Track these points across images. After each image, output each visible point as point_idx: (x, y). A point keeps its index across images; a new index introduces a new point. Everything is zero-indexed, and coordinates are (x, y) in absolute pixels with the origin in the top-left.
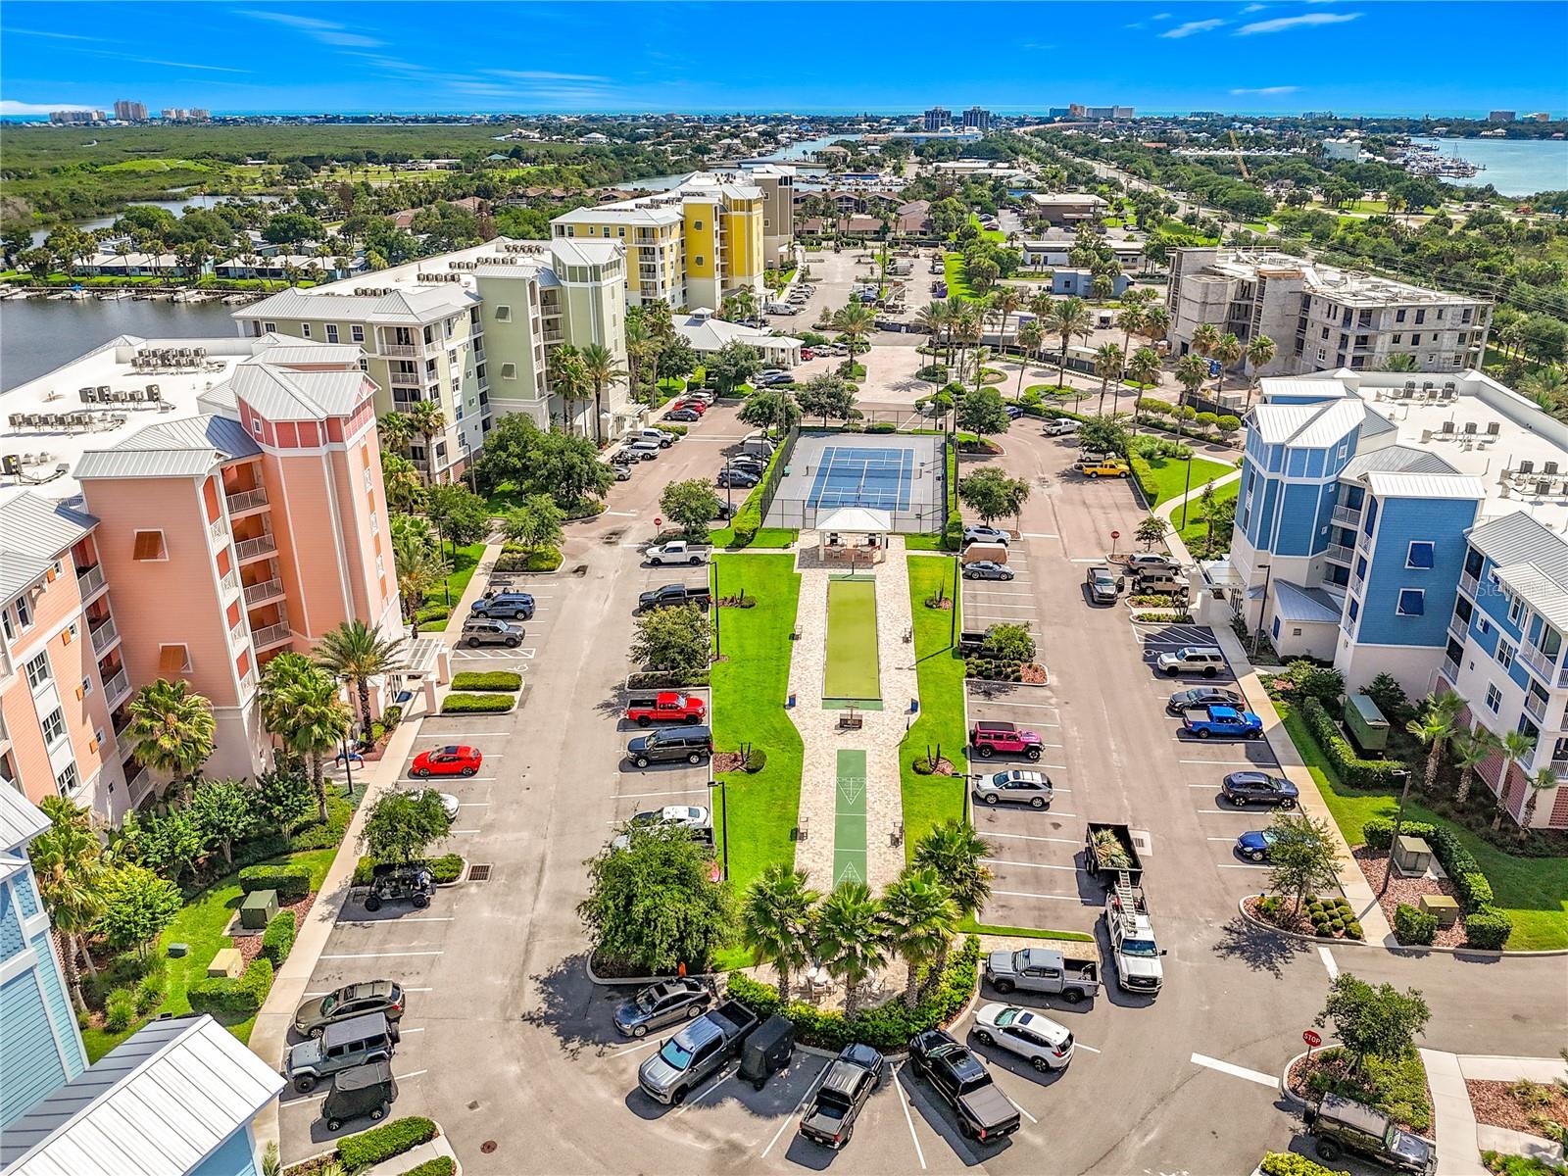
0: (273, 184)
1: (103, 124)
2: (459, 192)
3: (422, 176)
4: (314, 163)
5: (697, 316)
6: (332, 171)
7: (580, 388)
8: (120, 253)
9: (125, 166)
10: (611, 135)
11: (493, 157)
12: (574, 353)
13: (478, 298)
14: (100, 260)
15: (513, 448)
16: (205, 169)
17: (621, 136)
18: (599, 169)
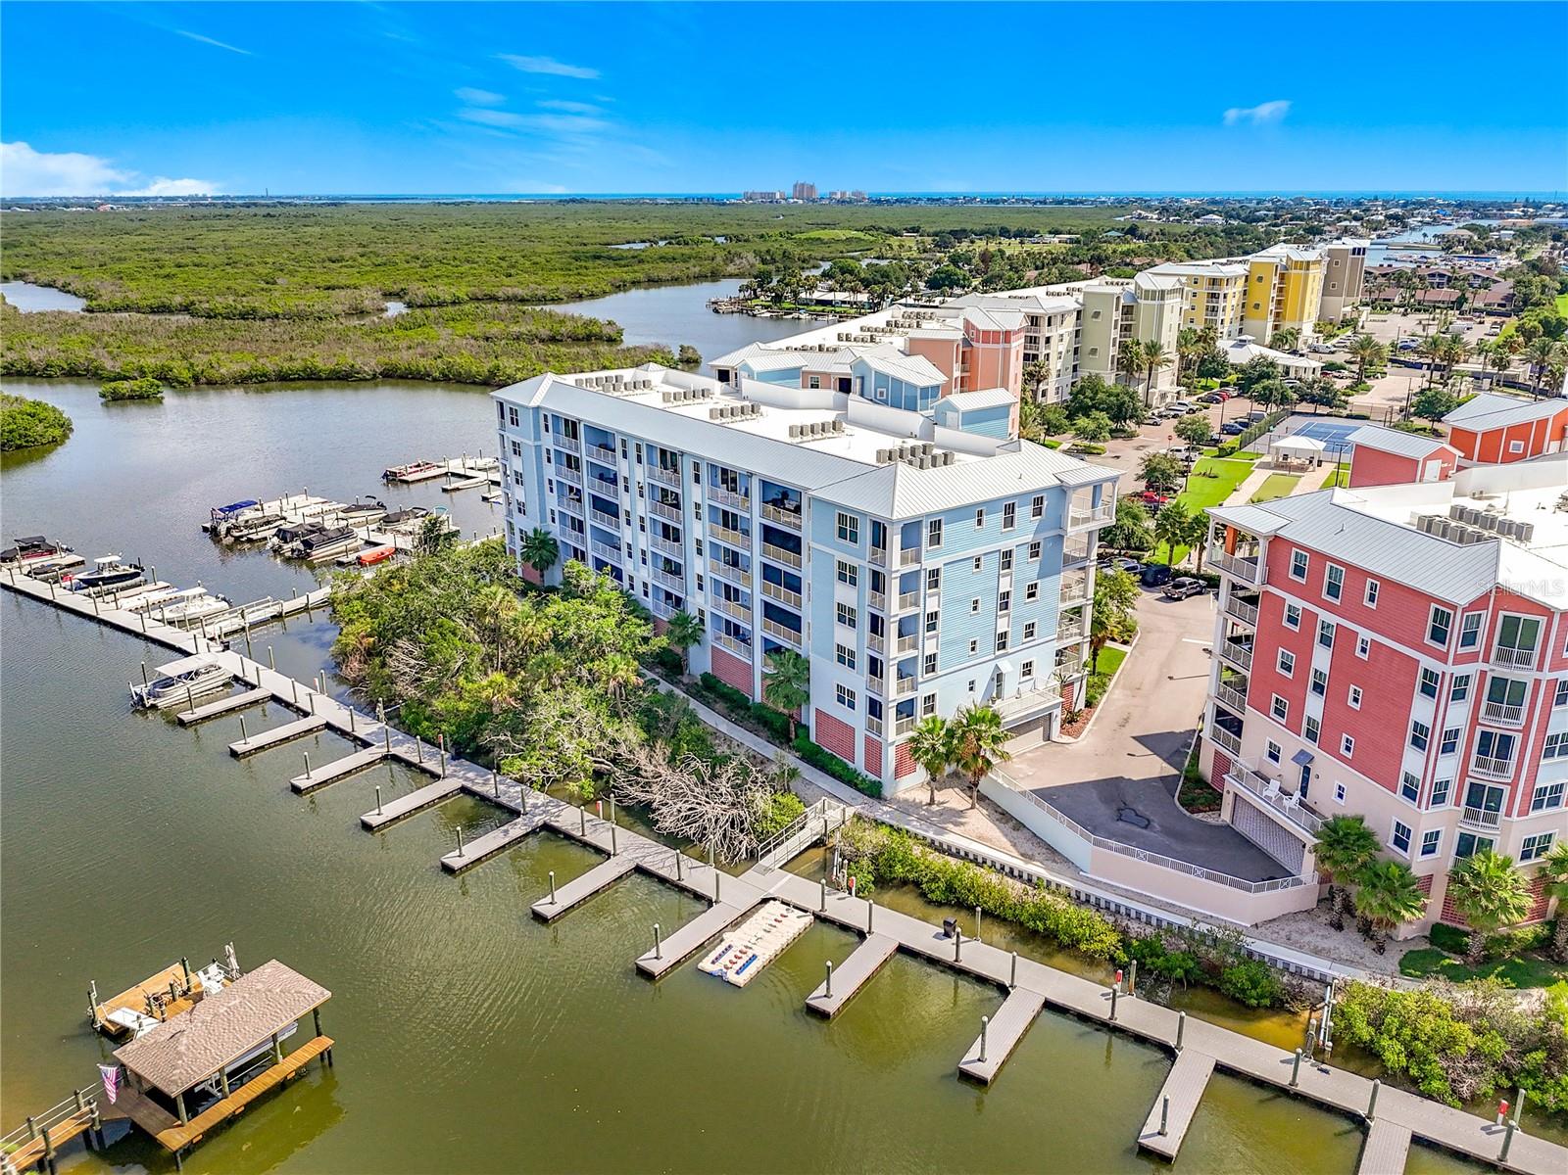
0: (925, 251)
1: (783, 202)
2: (1076, 259)
3: (1046, 248)
4: (959, 235)
5: (1241, 341)
6: (972, 242)
7: (1138, 365)
8: (831, 290)
9: (814, 234)
10: (1229, 216)
11: (1109, 234)
12: (1138, 344)
13: (1082, 305)
14: (816, 295)
15: (1089, 393)
16: (872, 238)
17: (1238, 217)
18: (1206, 246)
